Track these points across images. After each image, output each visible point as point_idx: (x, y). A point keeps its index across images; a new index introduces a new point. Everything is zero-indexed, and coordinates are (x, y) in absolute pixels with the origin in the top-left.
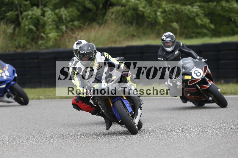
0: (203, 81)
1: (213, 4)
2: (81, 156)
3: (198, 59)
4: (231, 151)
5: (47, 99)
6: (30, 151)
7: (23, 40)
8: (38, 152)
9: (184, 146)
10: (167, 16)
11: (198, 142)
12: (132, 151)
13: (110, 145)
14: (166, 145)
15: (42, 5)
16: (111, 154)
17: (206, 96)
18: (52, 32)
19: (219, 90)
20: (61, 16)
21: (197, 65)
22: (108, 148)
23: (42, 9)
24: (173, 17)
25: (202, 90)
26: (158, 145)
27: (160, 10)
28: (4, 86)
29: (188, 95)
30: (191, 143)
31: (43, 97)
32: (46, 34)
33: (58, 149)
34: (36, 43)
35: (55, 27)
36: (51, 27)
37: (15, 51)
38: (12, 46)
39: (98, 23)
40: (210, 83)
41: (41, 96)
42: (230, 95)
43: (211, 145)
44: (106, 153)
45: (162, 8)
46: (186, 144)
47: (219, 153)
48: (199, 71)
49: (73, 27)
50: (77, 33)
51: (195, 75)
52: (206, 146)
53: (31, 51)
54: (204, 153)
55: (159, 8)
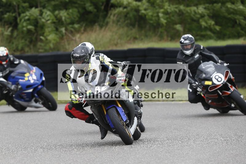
0: (225, 87)
1: (218, 6)
3: (220, 62)
4: (236, 158)
7: (21, 43)
9: (187, 153)
10: (170, 18)
15: (41, 6)
16: (112, 161)
17: (228, 102)
19: (242, 96)
20: (61, 17)
21: (218, 70)
23: (40, 11)
25: (223, 96)
28: (31, 90)
29: (210, 101)
32: (45, 37)
34: (35, 46)
35: (54, 29)
36: (50, 29)
38: (10, 49)
39: (99, 25)
40: (232, 89)
47: (224, 160)
48: (220, 76)
49: (72, 29)
50: (77, 36)
51: (216, 80)
52: (211, 153)
54: (208, 160)
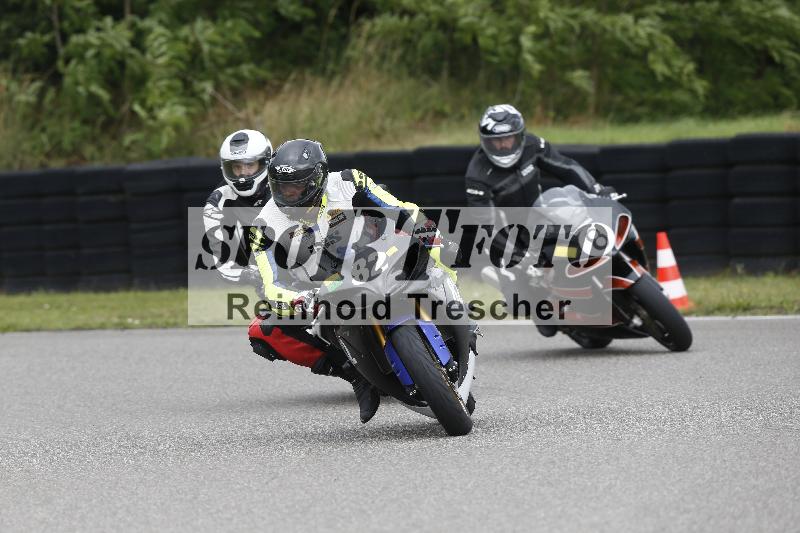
1: (708, 8)
2: (263, 519)
3: (597, 191)
4: (769, 502)
5: (150, 326)
6: (94, 501)
7: (70, 131)
8: (121, 508)
10: (552, 48)
11: (659, 472)
12: (435, 503)
13: (363, 483)
14: (548, 483)
15: (133, 12)
16: (365, 512)
17: (622, 312)
18: (168, 104)
20: (198, 45)
22: (356, 494)
23: (132, 26)
24: (573, 52)
26: (523, 481)
27: (532, 29)
30: (636, 476)
31: (137, 322)
32: (149, 110)
33: (189, 497)
35: (179, 84)
36: (163, 84)
37: (43, 165)
38: (34, 148)
39: (322, 72)
40: (638, 271)
41: (130, 317)
42: (766, 314)
43: (700, 481)
44: (347, 510)
45: (537, 21)
46: (616, 478)
47: (727, 507)
49: (237, 84)
50: (251, 105)
52: (686, 487)
53: (97, 165)
54: (678, 508)
55: (528, 20)
